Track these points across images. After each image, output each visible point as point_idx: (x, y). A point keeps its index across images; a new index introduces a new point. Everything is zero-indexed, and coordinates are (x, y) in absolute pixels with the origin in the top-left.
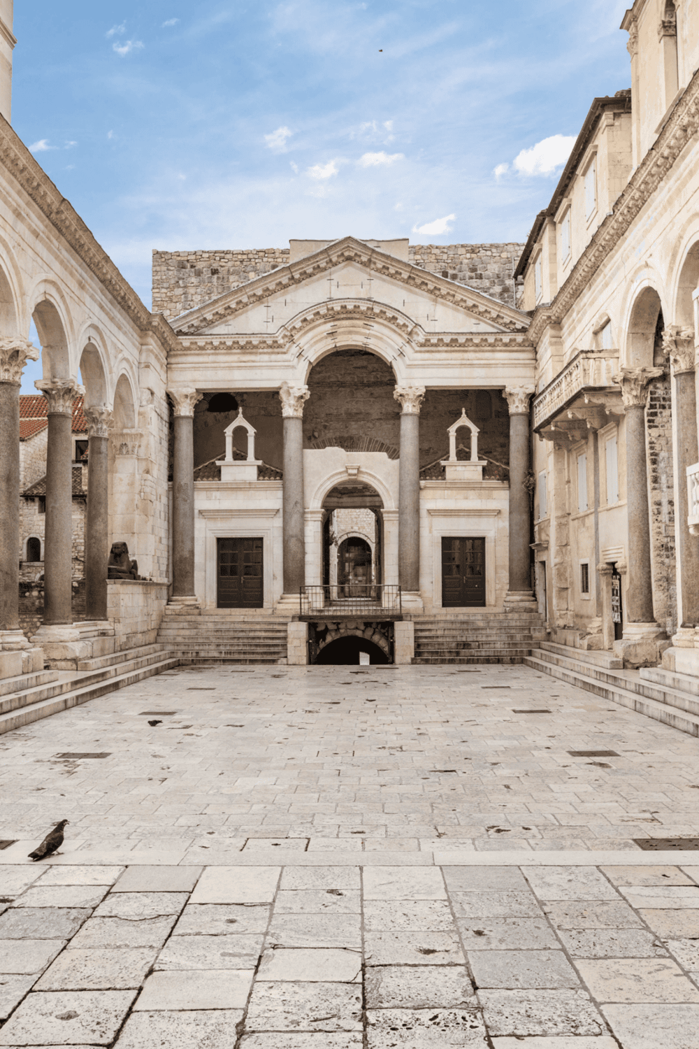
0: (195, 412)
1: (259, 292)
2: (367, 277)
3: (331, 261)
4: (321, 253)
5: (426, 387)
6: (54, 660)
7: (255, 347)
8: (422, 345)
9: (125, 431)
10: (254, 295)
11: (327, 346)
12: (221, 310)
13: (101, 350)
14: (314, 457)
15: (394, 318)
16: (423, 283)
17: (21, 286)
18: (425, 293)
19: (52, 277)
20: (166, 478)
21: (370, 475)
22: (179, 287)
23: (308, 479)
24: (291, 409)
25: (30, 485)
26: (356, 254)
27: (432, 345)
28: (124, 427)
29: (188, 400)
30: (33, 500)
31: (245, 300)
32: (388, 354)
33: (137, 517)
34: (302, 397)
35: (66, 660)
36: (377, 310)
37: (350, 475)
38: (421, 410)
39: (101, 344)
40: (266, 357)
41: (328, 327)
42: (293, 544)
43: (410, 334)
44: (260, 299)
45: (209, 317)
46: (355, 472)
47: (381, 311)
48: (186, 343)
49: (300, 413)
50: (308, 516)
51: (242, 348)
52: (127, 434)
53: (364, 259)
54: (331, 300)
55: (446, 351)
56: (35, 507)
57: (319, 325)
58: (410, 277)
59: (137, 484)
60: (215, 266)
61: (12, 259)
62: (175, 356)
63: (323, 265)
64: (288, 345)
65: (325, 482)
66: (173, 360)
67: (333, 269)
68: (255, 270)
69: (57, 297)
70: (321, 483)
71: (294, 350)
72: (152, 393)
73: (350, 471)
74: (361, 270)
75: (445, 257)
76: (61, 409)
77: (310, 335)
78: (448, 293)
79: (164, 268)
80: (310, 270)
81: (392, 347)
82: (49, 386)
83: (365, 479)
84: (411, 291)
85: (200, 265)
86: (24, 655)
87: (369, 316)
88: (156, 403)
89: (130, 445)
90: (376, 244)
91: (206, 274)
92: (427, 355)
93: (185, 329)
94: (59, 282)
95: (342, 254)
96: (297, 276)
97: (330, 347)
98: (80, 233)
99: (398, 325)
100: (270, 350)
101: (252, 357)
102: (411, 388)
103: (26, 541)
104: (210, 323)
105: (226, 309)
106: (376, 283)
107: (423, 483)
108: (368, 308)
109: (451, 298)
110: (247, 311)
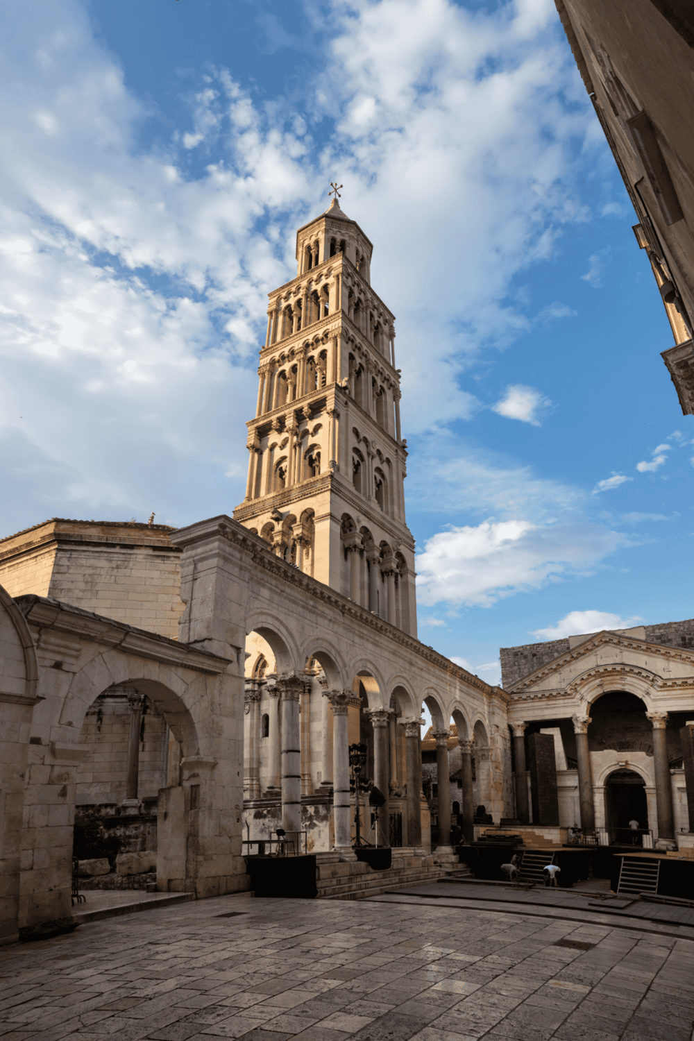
0: (525, 734)
1: (554, 667)
2: (619, 651)
3: (594, 645)
4: (588, 641)
5: (668, 712)
6: (443, 863)
7: (555, 696)
8: (661, 687)
9: (484, 748)
10: (551, 669)
11: (599, 692)
12: (534, 679)
13: (463, 711)
14: (597, 756)
15: (640, 673)
16: (657, 650)
17: (415, 694)
18: (661, 656)
19: (431, 685)
20: (510, 770)
21: (634, 765)
22: (515, 665)
23: (594, 769)
24: (579, 729)
25: (453, 773)
26: (610, 639)
27: (669, 686)
28: (483, 746)
29: (520, 728)
30: (455, 782)
31: (546, 671)
32: (639, 694)
33: (493, 792)
34: (585, 722)
35: (448, 863)
36: (627, 669)
37: (621, 766)
38: (667, 726)
39: (463, 708)
40: (561, 701)
41: (598, 681)
42: (586, 806)
43: (653, 680)
44: (555, 670)
45: (527, 683)
46: (624, 764)
47: (631, 670)
48: (516, 698)
49: (585, 731)
50: (596, 790)
51: (547, 697)
52: (485, 749)
53: (615, 641)
54: (598, 666)
55: (680, 689)
56: (456, 785)
57: (592, 681)
58: (647, 648)
59: (492, 774)
60: (534, 652)
61: (410, 684)
62: (511, 705)
63: (590, 647)
64: (574, 694)
65: (605, 770)
66: (510, 707)
67: (597, 649)
68: (557, 651)
69: (435, 693)
70: (603, 770)
71: (578, 696)
72: (497, 727)
73: (620, 764)
74: (615, 647)
75: (682, 628)
76: (442, 744)
77: (587, 687)
78: (676, 655)
79: (506, 657)
80: (582, 651)
81: (641, 690)
82: (436, 733)
83: (632, 768)
84: (650, 656)
85: (526, 653)
86: (423, 858)
87: (623, 673)
88: (500, 732)
89: (486, 754)
90: (622, 632)
91: (530, 657)
92: (666, 693)
93: (515, 691)
94: (435, 687)
95: (601, 641)
96: (575, 655)
97: (600, 693)
98: (444, 662)
99: (643, 677)
100: (563, 697)
101: (554, 702)
102: (656, 713)
103: (452, 803)
104: (528, 686)
105: (536, 678)
106: (625, 654)
107: (672, 771)
108: (622, 669)
109: (679, 657)
110: (548, 677)
